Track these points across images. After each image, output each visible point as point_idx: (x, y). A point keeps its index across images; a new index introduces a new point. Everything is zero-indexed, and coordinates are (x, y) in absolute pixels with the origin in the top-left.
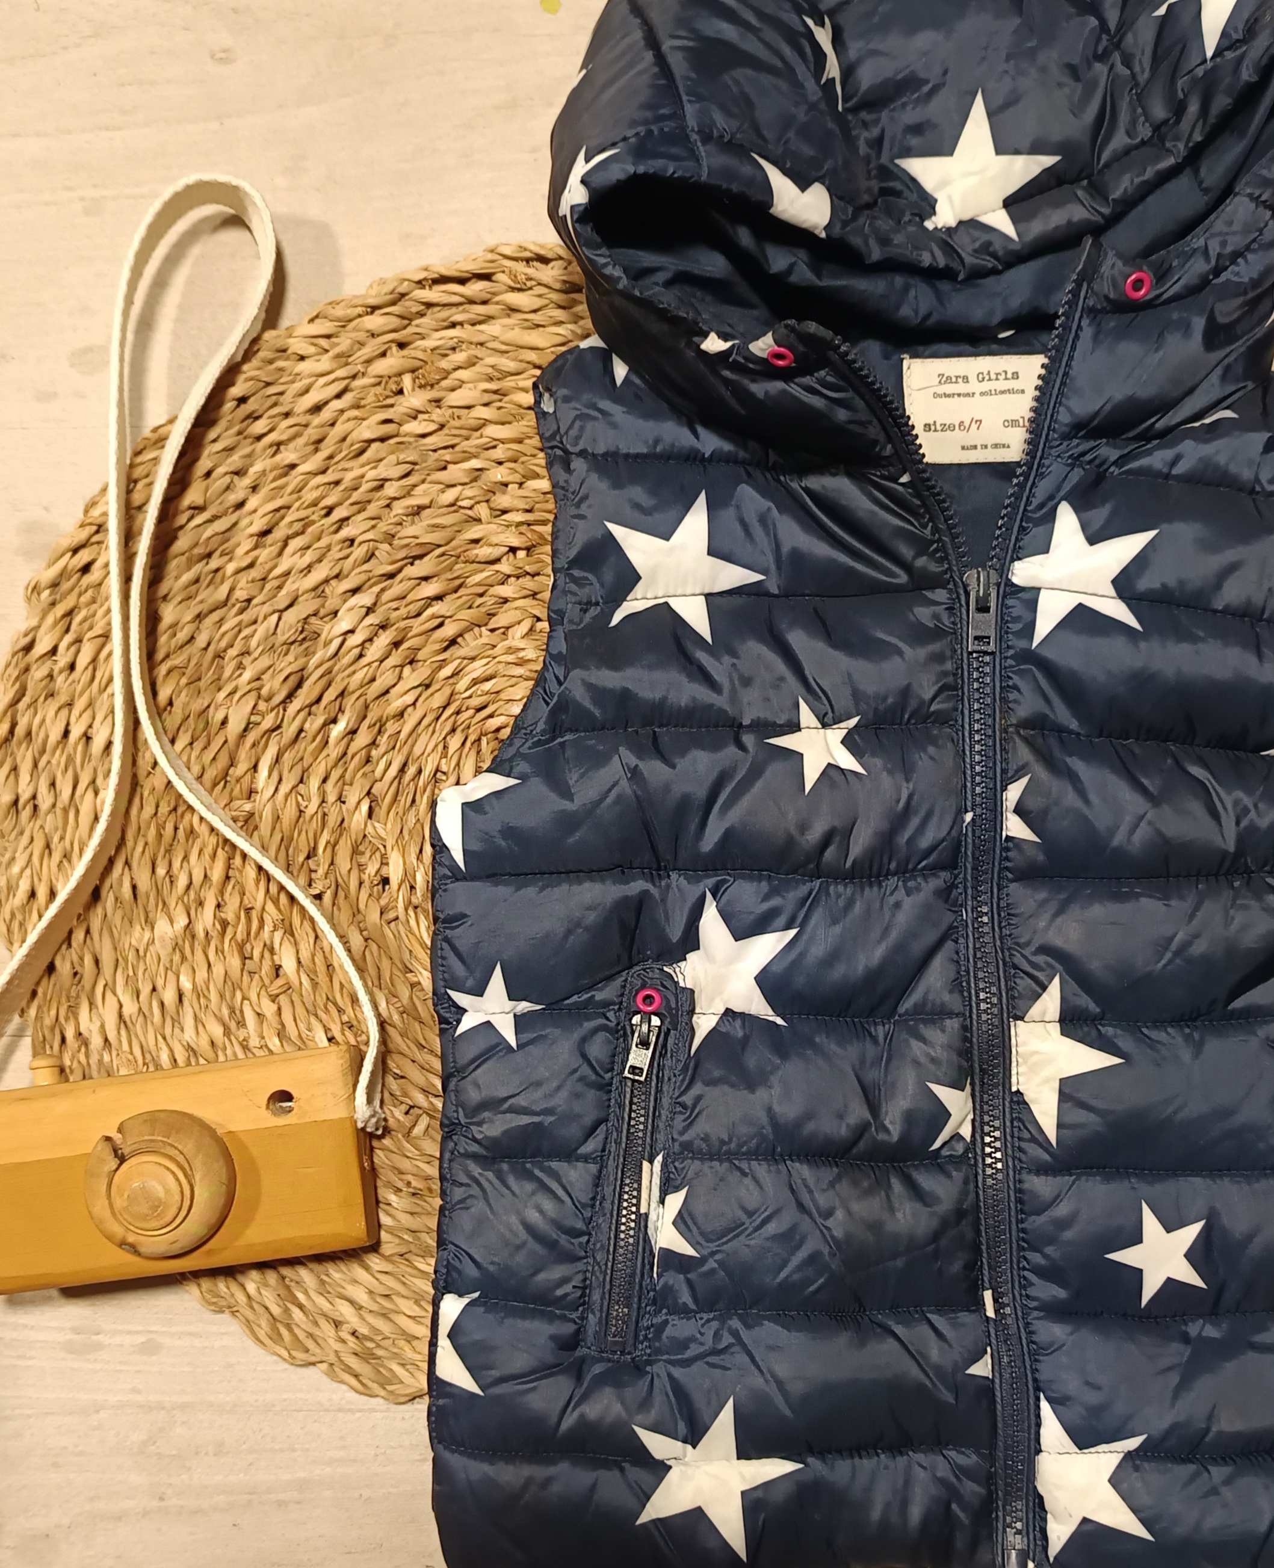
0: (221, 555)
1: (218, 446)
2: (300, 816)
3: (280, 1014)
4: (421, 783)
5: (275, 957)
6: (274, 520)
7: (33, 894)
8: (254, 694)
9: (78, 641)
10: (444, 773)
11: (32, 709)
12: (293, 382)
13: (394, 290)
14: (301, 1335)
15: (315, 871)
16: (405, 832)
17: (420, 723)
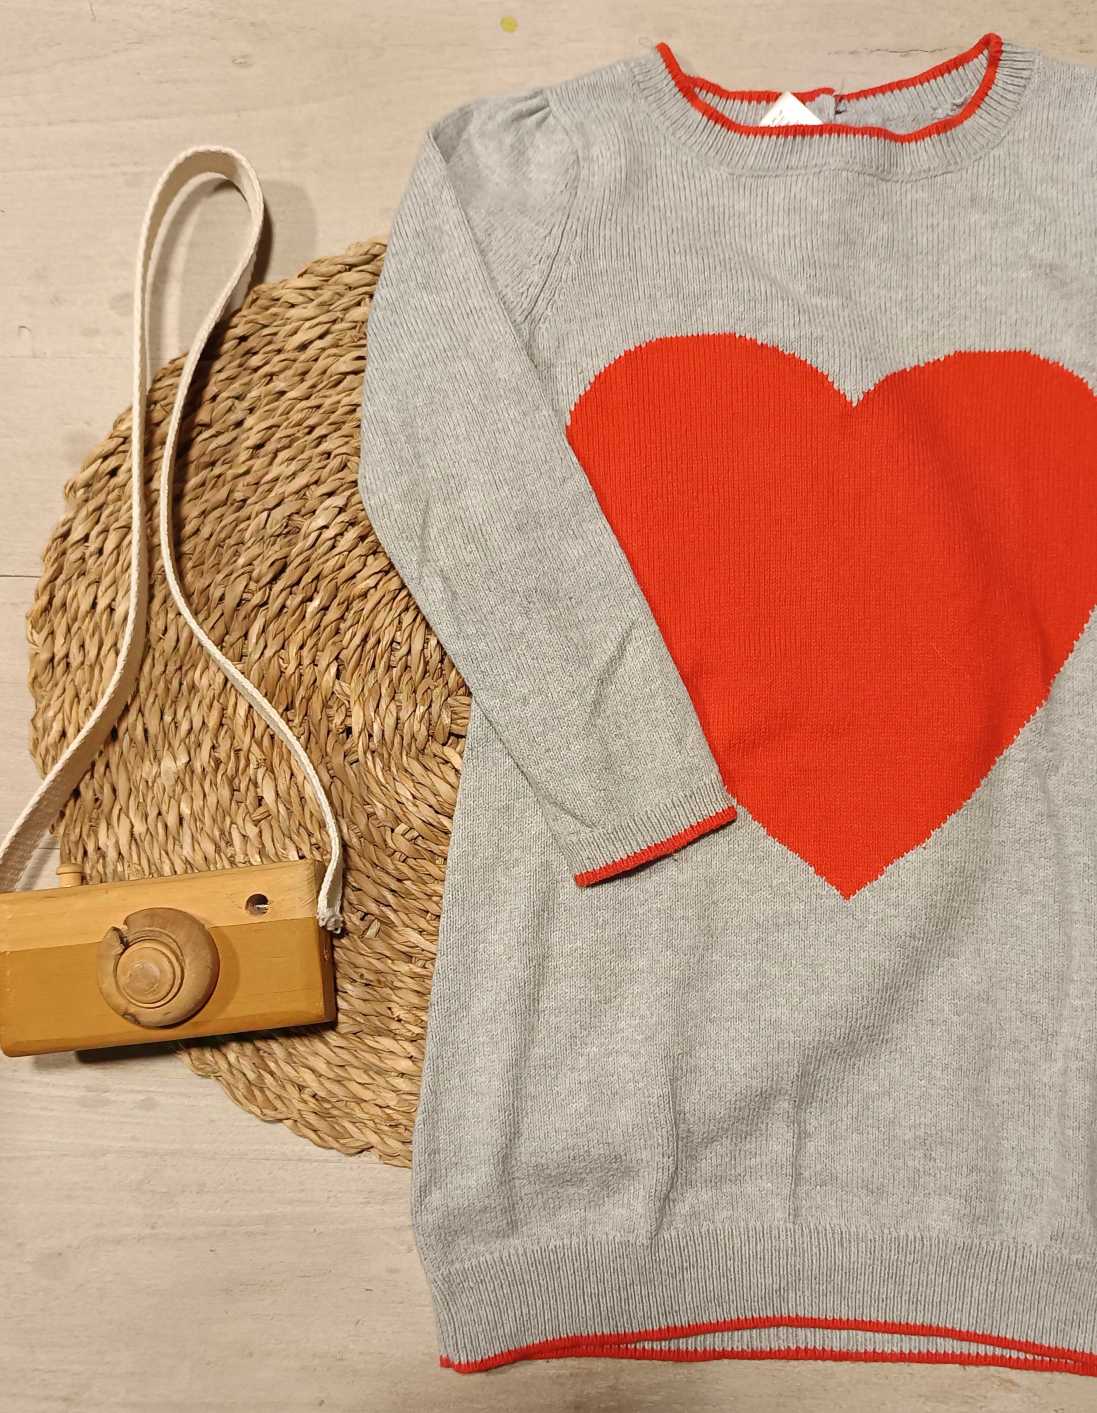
0: (223, 464)
1: (223, 376)
2: (281, 676)
3: (261, 836)
4: (379, 651)
5: (258, 790)
6: (266, 437)
7: (64, 734)
8: (246, 576)
9: (106, 531)
10: (399, 643)
11: (67, 585)
12: (284, 325)
13: (367, 252)
14: (271, 1096)
15: (293, 721)
16: (366, 690)
17: (379, 602)
